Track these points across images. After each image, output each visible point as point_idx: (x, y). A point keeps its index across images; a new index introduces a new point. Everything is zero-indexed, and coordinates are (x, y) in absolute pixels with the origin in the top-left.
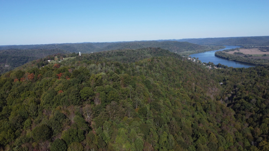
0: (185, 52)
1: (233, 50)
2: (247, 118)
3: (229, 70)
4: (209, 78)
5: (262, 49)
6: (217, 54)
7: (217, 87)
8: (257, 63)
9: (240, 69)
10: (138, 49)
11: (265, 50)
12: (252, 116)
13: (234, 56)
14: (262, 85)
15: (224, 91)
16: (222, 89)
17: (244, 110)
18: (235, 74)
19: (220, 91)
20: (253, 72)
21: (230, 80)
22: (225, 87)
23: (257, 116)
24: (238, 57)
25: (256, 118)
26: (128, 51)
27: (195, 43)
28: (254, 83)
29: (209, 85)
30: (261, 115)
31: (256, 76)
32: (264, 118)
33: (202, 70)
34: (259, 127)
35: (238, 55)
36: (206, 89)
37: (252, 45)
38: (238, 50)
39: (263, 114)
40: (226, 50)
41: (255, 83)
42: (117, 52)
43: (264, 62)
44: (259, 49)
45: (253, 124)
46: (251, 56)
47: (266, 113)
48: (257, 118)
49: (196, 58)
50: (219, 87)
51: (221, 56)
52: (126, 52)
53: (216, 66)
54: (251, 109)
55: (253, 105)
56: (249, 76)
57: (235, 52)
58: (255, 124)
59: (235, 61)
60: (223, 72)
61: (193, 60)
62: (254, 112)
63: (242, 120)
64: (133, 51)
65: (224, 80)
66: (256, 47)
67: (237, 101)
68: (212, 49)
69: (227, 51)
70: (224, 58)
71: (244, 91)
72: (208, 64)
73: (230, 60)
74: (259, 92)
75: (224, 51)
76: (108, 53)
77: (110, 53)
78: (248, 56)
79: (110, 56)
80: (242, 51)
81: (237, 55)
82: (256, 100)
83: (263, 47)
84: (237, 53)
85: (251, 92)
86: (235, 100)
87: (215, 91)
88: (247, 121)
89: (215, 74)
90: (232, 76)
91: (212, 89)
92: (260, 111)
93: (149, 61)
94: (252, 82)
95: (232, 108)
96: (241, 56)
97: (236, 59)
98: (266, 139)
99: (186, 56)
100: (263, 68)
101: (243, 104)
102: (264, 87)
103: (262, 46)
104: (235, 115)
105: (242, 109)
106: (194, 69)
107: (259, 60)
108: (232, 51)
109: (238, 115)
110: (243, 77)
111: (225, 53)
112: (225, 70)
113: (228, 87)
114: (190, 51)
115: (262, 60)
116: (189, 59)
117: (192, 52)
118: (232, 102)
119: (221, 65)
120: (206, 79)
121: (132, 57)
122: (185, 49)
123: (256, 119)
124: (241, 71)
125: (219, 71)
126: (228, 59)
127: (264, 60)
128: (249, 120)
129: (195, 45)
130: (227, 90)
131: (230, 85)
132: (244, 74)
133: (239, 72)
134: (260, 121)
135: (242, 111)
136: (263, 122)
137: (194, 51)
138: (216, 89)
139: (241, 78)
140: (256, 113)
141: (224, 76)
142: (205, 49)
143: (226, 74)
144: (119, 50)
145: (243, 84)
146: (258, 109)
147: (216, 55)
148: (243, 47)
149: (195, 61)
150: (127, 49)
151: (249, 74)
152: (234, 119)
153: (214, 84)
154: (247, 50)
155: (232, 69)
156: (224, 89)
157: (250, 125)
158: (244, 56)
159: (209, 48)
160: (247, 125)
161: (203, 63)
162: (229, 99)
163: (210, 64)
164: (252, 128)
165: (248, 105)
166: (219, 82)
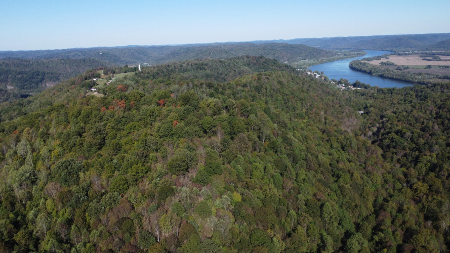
0: (301, 62)
1: (378, 58)
2: (398, 157)
3: (372, 91)
4: (343, 103)
5: (424, 57)
6: (353, 65)
7: (356, 118)
8: (417, 80)
9: (390, 90)
10: (229, 59)
11: (430, 58)
12: (405, 155)
13: (380, 69)
14: (420, 114)
15: (366, 124)
16: (362, 121)
17: (394, 147)
18: (382, 97)
19: (360, 123)
20: (409, 94)
21: (375, 108)
22: (368, 118)
23: (412, 154)
24: (387, 70)
25: (411, 157)
26: (212, 62)
27: (317, 47)
28: (410, 110)
29: (344, 114)
30: (417, 153)
31: (413, 101)
32: (420, 156)
33: (331, 92)
34: (414, 168)
35: (387, 67)
36: (340, 121)
37: (409, 49)
38: (387, 59)
39: (420, 152)
40: (368, 58)
41: (412, 111)
42: (196, 64)
43: (426, 77)
44: (421, 57)
45: (406, 165)
46: (407, 68)
47: (424, 151)
48: (413, 158)
49: (320, 72)
51: (359, 69)
52: (210, 64)
53: (351, 85)
54: (404, 147)
55: (407, 140)
56: (403, 100)
57: (382, 62)
58: (409, 165)
59: (382, 76)
60: (363, 95)
61: (315, 75)
62: (408, 149)
63: (392, 160)
64: (221, 62)
65: (366, 108)
66: (416, 54)
67: (385, 136)
68: (345, 57)
69: (369, 61)
70: (365, 72)
71: (395, 122)
72: (340, 83)
73: (374, 74)
74: (417, 122)
75: (365, 59)
76: (181, 66)
77: (184, 65)
78: (402, 68)
79: (185, 71)
80: (394, 59)
81: (384, 66)
82: (411, 134)
83: (426, 54)
84: (385, 63)
85: (405, 123)
86: (383, 135)
87: (353, 123)
88: (398, 162)
89: (352, 98)
90: (377, 101)
91: (348, 120)
92: (417, 148)
93: (255, 80)
94: (407, 110)
95: (378, 145)
96: (391, 68)
97: (383, 73)
98: (422, 181)
99: (304, 68)
100: (424, 88)
101: (393, 140)
102: (424, 116)
103: (425, 50)
104: (382, 155)
105: (392, 146)
106: (320, 90)
107: (420, 74)
108: (376, 59)
109: (386, 154)
110: (394, 102)
111: (365, 63)
112: (367, 92)
113: (371, 118)
114: (309, 60)
115: (425, 74)
116: (309, 73)
117: (311, 61)
118: (378, 137)
119: (359, 83)
120: (340, 106)
121: (221, 72)
122: (301, 57)
123: (410, 159)
124: (392, 93)
125: (357, 92)
126: (370, 73)
127: (428, 74)
128: (401, 159)
129: (317, 49)
130: (370, 122)
131: (374, 114)
132: (396, 98)
133: (388, 94)
134: (416, 161)
135: (391, 149)
136: (420, 162)
137: (316, 61)
138: (354, 120)
139: (391, 104)
140: (410, 150)
141: (365, 100)
142: (334, 57)
143: (369, 97)
144: (198, 60)
145: (395, 113)
146: (414, 145)
147: (352, 67)
148: (395, 53)
149: (319, 77)
150: (211, 59)
151: (402, 98)
152: (382, 159)
153: (352, 114)
154: (401, 58)
155: (377, 89)
156: (365, 120)
157: (402, 166)
158: (396, 68)
159: (339, 55)
160: (398, 165)
161: (330, 79)
162: (374, 134)
163: (343, 82)
164: (404, 169)
165: (400, 140)
166: (358, 110)
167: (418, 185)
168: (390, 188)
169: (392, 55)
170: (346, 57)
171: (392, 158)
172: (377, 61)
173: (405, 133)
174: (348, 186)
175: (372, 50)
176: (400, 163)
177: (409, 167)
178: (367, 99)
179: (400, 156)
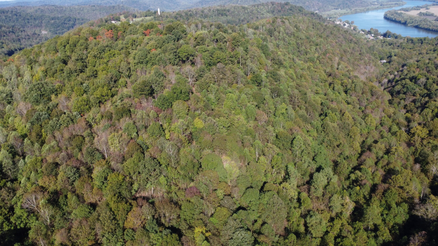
0: (333, 12)
1: (418, 8)
2: (406, 103)
3: (402, 41)
4: (364, 51)
6: (388, 15)
7: (375, 66)
9: (421, 40)
10: (253, 6)
12: (414, 101)
13: (417, 19)
15: (385, 72)
17: (405, 93)
18: (410, 47)
19: (378, 71)
21: (400, 57)
22: (388, 66)
23: (421, 100)
24: (425, 20)
25: (419, 103)
26: (234, 9)
29: (363, 61)
30: (427, 99)
32: (429, 102)
33: (354, 39)
34: (420, 114)
35: (425, 17)
36: (356, 67)
38: (427, 9)
39: (430, 98)
40: (406, 8)
42: (218, 10)
45: (412, 111)
47: (434, 96)
48: (421, 104)
49: (350, 22)
50: (379, 65)
51: (394, 19)
52: (232, 10)
53: (381, 35)
54: (415, 93)
55: (421, 86)
56: (432, 50)
57: (421, 13)
58: (415, 110)
59: (417, 27)
60: (390, 44)
61: (345, 25)
62: (418, 95)
63: (398, 106)
64: (244, 8)
65: (389, 57)
69: (407, 11)
70: (399, 22)
71: (413, 69)
72: (369, 32)
73: (409, 25)
75: (402, 9)
76: (203, 12)
77: (206, 11)
79: (206, 16)
80: (434, 10)
81: (422, 17)
82: (426, 80)
84: (424, 14)
85: (423, 70)
86: (397, 81)
87: (369, 71)
88: (404, 108)
89: (376, 47)
90: (404, 51)
91: (365, 68)
92: (428, 94)
93: (269, 23)
95: (389, 92)
96: (429, 18)
97: (419, 23)
98: (422, 126)
99: (334, 18)
101: (406, 86)
104: (389, 101)
105: (402, 92)
106: (342, 37)
108: (415, 9)
109: (394, 100)
110: (422, 52)
111: (401, 13)
112: (396, 41)
113: (392, 66)
114: (342, 9)
116: (338, 23)
117: (344, 11)
118: (391, 84)
119: (390, 33)
120: (360, 54)
121: (242, 18)
122: (333, 6)
123: (418, 104)
124: (422, 43)
125: (384, 42)
126: (405, 24)
128: (408, 105)
130: (389, 70)
131: (396, 63)
132: (426, 48)
133: (417, 44)
134: (424, 107)
136: (427, 107)
137: (349, 11)
138: (372, 68)
139: (419, 54)
140: (420, 96)
141: (391, 49)
142: (369, 7)
143: (396, 47)
144: (220, 6)
145: (418, 61)
146: (426, 91)
147: (386, 18)
148: (436, 4)
149: (348, 26)
150: (234, 5)
151: (432, 48)
152: (388, 104)
153: (371, 61)
155: (407, 39)
156: (385, 69)
157: (407, 112)
158: (435, 18)
159: (375, 5)
160: (404, 111)
161: (360, 30)
162: (389, 81)
163: (372, 31)
164: (409, 115)
165: (412, 86)
166: (381, 60)
167: (417, 129)
168: (384, 130)
169: (434, 5)
170: (382, 7)
171: (399, 103)
172: (415, 11)
173: (419, 79)
174: (335, 125)
176: (406, 109)
177: (415, 113)
178: (393, 49)
179: (408, 102)
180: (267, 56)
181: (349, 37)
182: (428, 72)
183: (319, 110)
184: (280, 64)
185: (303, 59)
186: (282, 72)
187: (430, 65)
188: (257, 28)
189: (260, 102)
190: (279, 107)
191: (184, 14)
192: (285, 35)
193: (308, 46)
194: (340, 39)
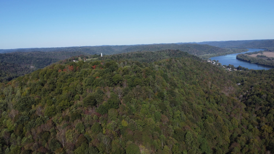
0: (205, 55)
1: (256, 53)
3: (249, 72)
4: (226, 78)
6: (239, 57)
7: (234, 87)
9: (260, 71)
10: (157, 52)
12: (261, 109)
13: (257, 59)
15: (240, 91)
16: (238, 89)
17: (254, 104)
18: (254, 76)
19: (236, 90)
20: (272, 74)
21: (248, 81)
22: (242, 87)
23: (265, 108)
24: (261, 60)
26: (147, 53)
29: (226, 84)
30: (269, 107)
32: (271, 109)
33: (220, 71)
34: (265, 117)
35: (261, 58)
36: (222, 88)
38: (262, 53)
39: (271, 107)
42: (137, 54)
45: (260, 115)
48: (266, 111)
49: (216, 61)
50: (236, 86)
51: (242, 59)
52: (145, 54)
53: (236, 69)
54: (261, 103)
55: (264, 99)
57: (258, 55)
58: (262, 115)
59: (257, 64)
60: (242, 74)
61: (213, 63)
62: (263, 105)
63: (251, 112)
64: (152, 53)
65: (242, 81)
68: (234, 52)
69: (250, 54)
70: (246, 61)
71: (258, 89)
72: (228, 67)
73: (252, 63)
75: (247, 54)
76: (128, 55)
77: (130, 55)
78: (271, 59)
79: (130, 58)
80: (266, 54)
81: (259, 58)
82: (267, 96)
84: (260, 56)
85: (264, 89)
86: (249, 96)
87: (231, 90)
88: (255, 113)
89: (234, 75)
90: (251, 78)
91: (228, 88)
92: (269, 104)
93: (168, 61)
95: (244, 103)
96: (263, 59)
97: (258, 62)
99: (206, 58)
101: (254, 99)
104: (245, 109)
105: (253, 103)
108: (254, 54)
109: (248, 108)
110: (262, 78)
111: (247, 56)
112: (245, 72)
113: (245, 87)
114: (210, 54)
116: (209, 61)
117: (212, 55)
118: (245, 98)
119: (241, 67)
120: (224, 80)
121: (151, 59)
122: (205, 52)
123: (264, 111)
124: (261, 73)
125: (238, 73)
126: (249, 62)
128: (258, 111)
130: (243, 90)
131: (247, 85)
132: (264, 76)
133: (258, 74)
134: (267, 112)
136: (270, 113)
137: (215, 54)
138: (232, 88)
139: (260, 79)
141: (242, 77)
142: (227, 52)
143: (246, 75)
144: (138, 52)
146: (267, 103)
147: (237, 58)
148: (267, 50)
149: (215, 63)
150: (146, 51)
151: (268, 76)
152: (245, 111)
153: (231, 84)
154: (271, 53)
155: (252, 71)
156: (240, 89)
157: (257, 116)
158: (267, 59)
159: (230, 51)
160: (255, 115)
161: (222, 65)
162: (244, 96)
163: (230, 66)
164: (259, 118)
165: (259, 99)
166: (237, 83)
167: (265, 127)
168: (244, 128)
169: (265, 51)
171: (252, 110)
172: (255, 54)
173: (262, 95)
174: (212, 124)
175: (252, 48)
176: (257, 114)
177: (262, 117)
178: (244, 76)
179: (257, 109)
180: (167, 81)
181: (217, 70)
182: (267, 90)
183: (201, 114)
184: (175, 86)
185: (189, 83)
186: (176, 91)
187: (268, 86)
188: (160, 64)
189: (164, 109)
190: (176, 112)
191: (116, 57)
192: (177, 68)
193: (192, 75)
194: (211, 71)
